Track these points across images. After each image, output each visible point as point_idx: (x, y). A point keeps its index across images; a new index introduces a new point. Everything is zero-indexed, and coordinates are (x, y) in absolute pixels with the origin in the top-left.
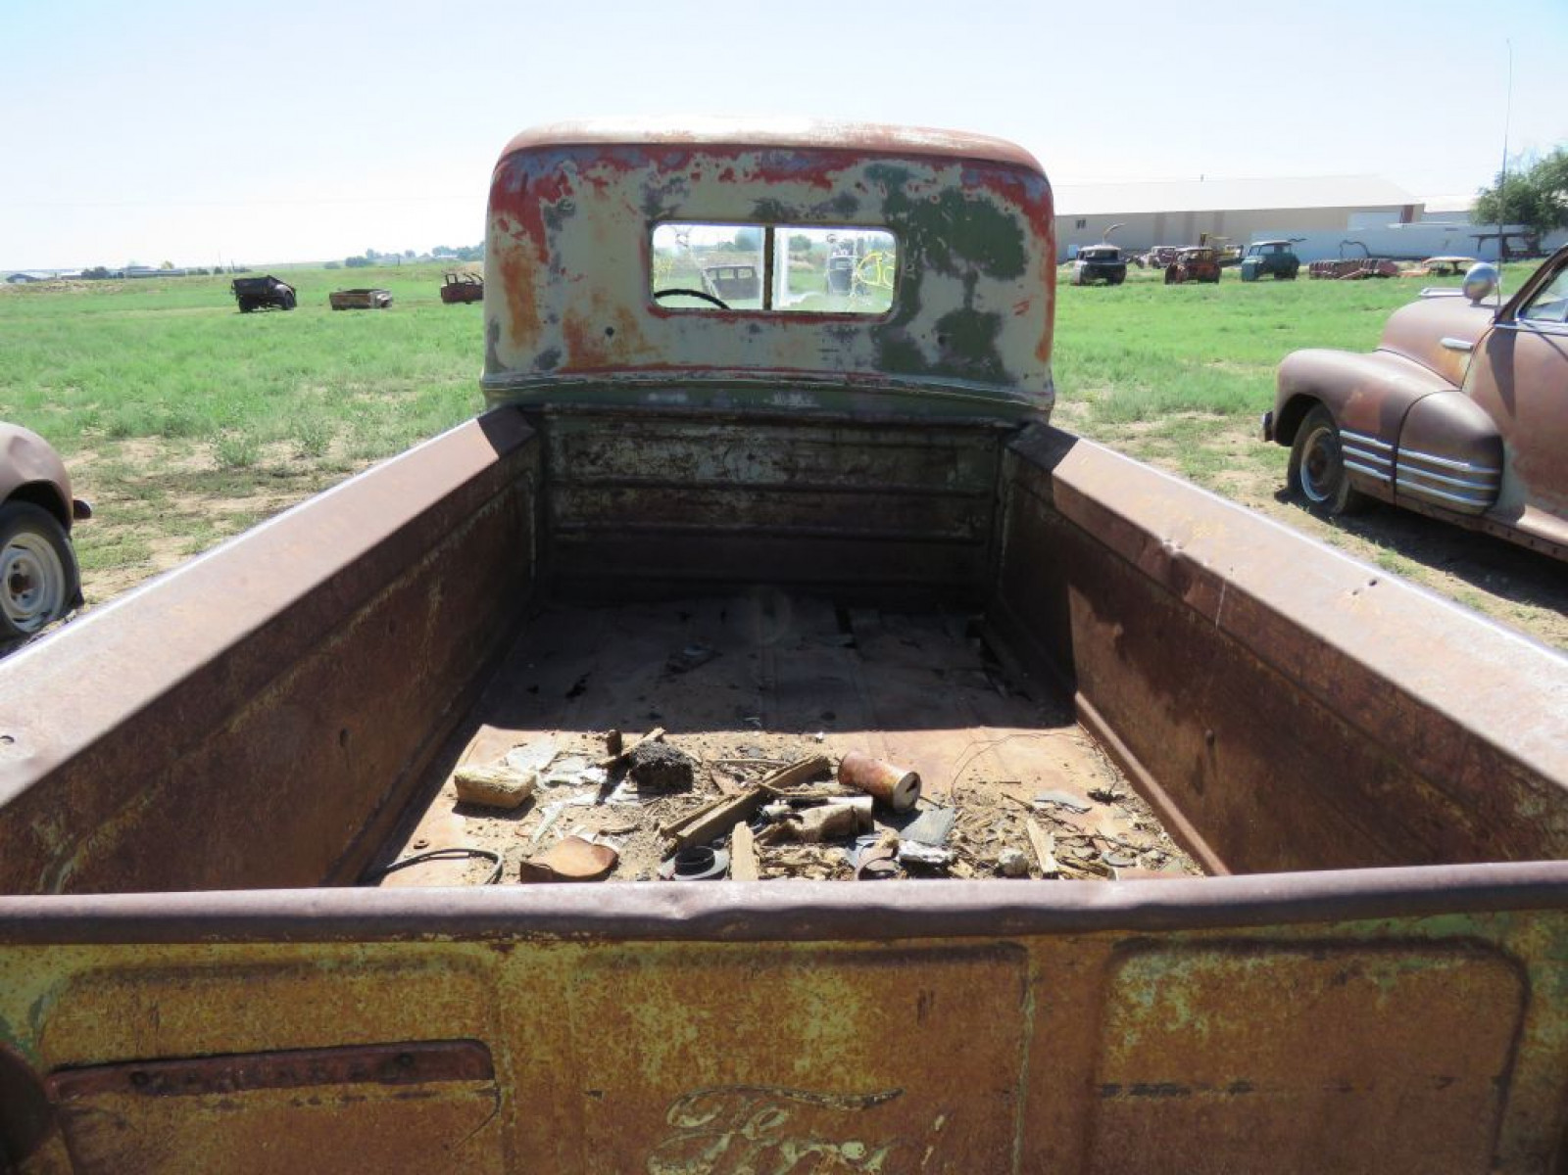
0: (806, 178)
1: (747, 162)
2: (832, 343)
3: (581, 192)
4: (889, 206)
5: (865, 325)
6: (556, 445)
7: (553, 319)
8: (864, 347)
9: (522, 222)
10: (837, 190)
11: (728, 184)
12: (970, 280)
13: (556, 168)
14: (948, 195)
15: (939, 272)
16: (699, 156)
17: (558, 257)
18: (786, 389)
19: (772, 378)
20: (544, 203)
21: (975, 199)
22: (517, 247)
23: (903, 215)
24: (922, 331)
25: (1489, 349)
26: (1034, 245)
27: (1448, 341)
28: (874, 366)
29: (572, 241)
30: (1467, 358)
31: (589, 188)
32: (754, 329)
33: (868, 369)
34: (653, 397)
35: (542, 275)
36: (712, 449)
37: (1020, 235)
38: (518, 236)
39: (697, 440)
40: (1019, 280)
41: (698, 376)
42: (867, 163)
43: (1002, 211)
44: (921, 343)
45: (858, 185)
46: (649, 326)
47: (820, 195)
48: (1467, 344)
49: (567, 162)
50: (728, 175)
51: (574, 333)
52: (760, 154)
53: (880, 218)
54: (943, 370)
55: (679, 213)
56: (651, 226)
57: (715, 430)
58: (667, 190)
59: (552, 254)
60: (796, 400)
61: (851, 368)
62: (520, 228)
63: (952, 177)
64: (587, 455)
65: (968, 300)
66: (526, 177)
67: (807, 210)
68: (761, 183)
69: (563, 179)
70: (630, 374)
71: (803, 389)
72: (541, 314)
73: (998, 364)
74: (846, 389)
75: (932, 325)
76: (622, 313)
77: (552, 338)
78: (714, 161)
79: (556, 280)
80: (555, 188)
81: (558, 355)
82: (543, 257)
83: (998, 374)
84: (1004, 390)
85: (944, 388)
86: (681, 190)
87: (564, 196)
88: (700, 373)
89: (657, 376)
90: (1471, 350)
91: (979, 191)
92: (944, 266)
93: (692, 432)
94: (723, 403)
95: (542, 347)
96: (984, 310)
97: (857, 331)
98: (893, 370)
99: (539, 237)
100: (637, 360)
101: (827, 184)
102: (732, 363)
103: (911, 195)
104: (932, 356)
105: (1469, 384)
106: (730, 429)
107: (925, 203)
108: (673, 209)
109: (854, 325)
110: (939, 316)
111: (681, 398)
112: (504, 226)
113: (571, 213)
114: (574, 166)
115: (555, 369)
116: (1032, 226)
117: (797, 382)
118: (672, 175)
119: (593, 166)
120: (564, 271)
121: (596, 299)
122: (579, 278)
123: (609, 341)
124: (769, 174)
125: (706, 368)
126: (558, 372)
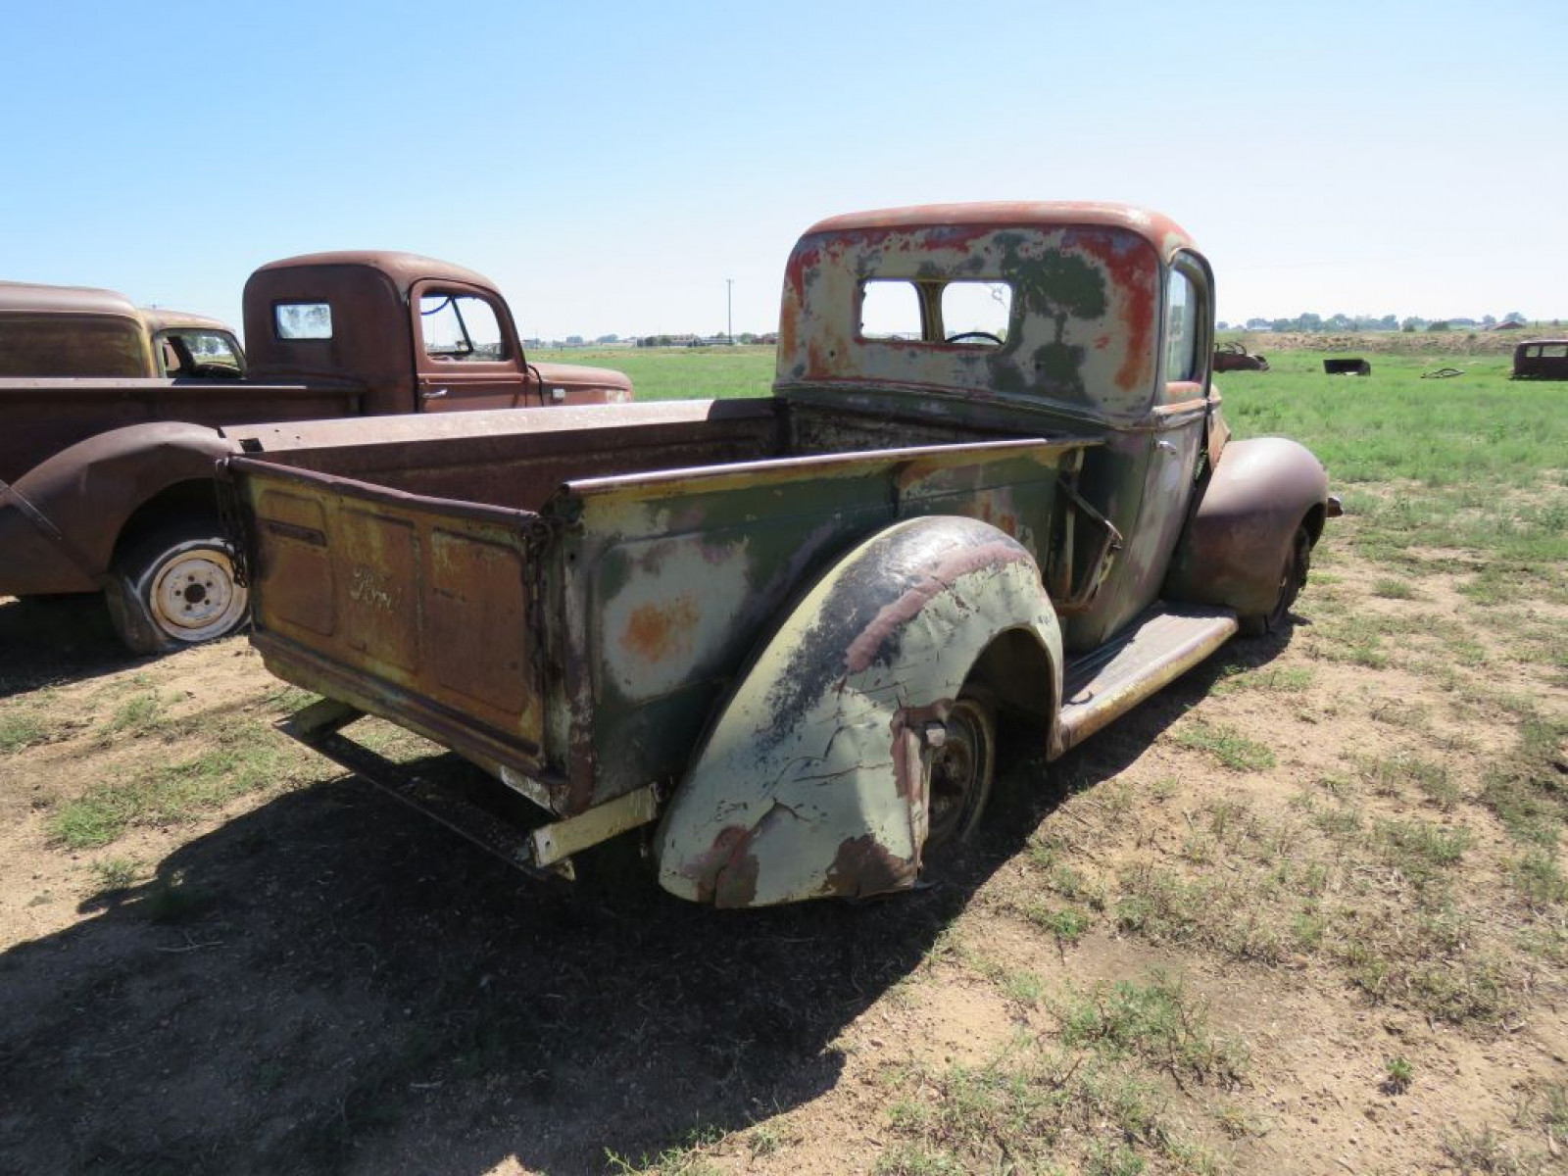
0: (954, 245)
1: (920, 236)
2: (959, 366)
3: (823, 262)
4: (1006, 264)
5: (984, 354)
6: (794, 426)
7: (803, 344)
8: (982, 369)
9: (797, 284)
10: (972, 252)
11: (905, 252)
12: (1061, 320)
13: (815, 247)
14: (1051, 255)
15: (1038, 313)
16: (892, 234)
17: (808, 306)
18: (927, 398)
19: (918, 390)
20: (807, 271)
21: (1069, 255)
22: (790, 298)
23: (1014, 271)
24: (1023, 358)
26: (1115, 291)
28: (989, 385)
29: (817, 294)
31: (829, 257)
32: (913, 355)
33: (984, 387)
34: (850, 399)
35: (800, 316)
36: (881, 438)
37: (1102, 283)
38: (791, 291)
39: (871, 431)
40: (1100, 320)
41: (875, 387)
42: (997, 232)
43: (1089, 265)
44: (1022, 368)
45: (986, 249)
46: (854, 350)
47: (960, 258)
49: (822, 243)
50: (906, 247)
51: (814, 354)
52: (928, 230)
53: (997, 273)
54: (1038, 390)
55: (877, 273)
56: (861, 283)
57: (882, 425)
58: (870, 258)
59: (805, 303)
60: (935, 408)
61: (972, 386)
62: (795, 288)
63: (1055, 240)
64: (810, 435)
65: (1058, 335)
66: (799, 254)
67: (951, 269)
68: (925, 249)
69: (817, 253)
70: (840, 383)
71: (941, 400)
72: (798, 341)
73: (1080, 389)
74: (966, 401)
75: (1029, 355)
76: (840, 342)
77: (802, 356)
78: (899, 236)
79: (805, 318)
80: (813, 260)
81: (804, 368)
82: (801, 305)
83: (1081, 397)
84: (1084, 410)
85: (1052, 408)
86: (877, 258)
87: (815, 265)
88: (876, 384)
89: (853, 385)
91: (1073, 249)
92: (1041, 308)
93: (869, 425)
94: (891, 406)
95: (797, 363)
96: (1070, 344)
97: (978, 358)
98: (1002, 389)
99: (802, 293)
100: (845, 374)
101: (966, 249)
102: (896, 378)
103: (1022, 255)
104: (1030, 379)
106: (892, 425)
107: (1031, 260)
108: (872, 271)
109: (976, 353)
110: (1036, 347)
111: (865, 401)
113: (817, 274)
114: (826, 245)
115: (801, 377)
116: (1113, 276)
117: (934, 394)
118: (874, 247)
119: (835, 244)
120: (811, 313)
121: (828, 331)
122: (819, 317)
123: (831, 360)
124: (931, 244)
125: (881, 381)
126: (805, 379)
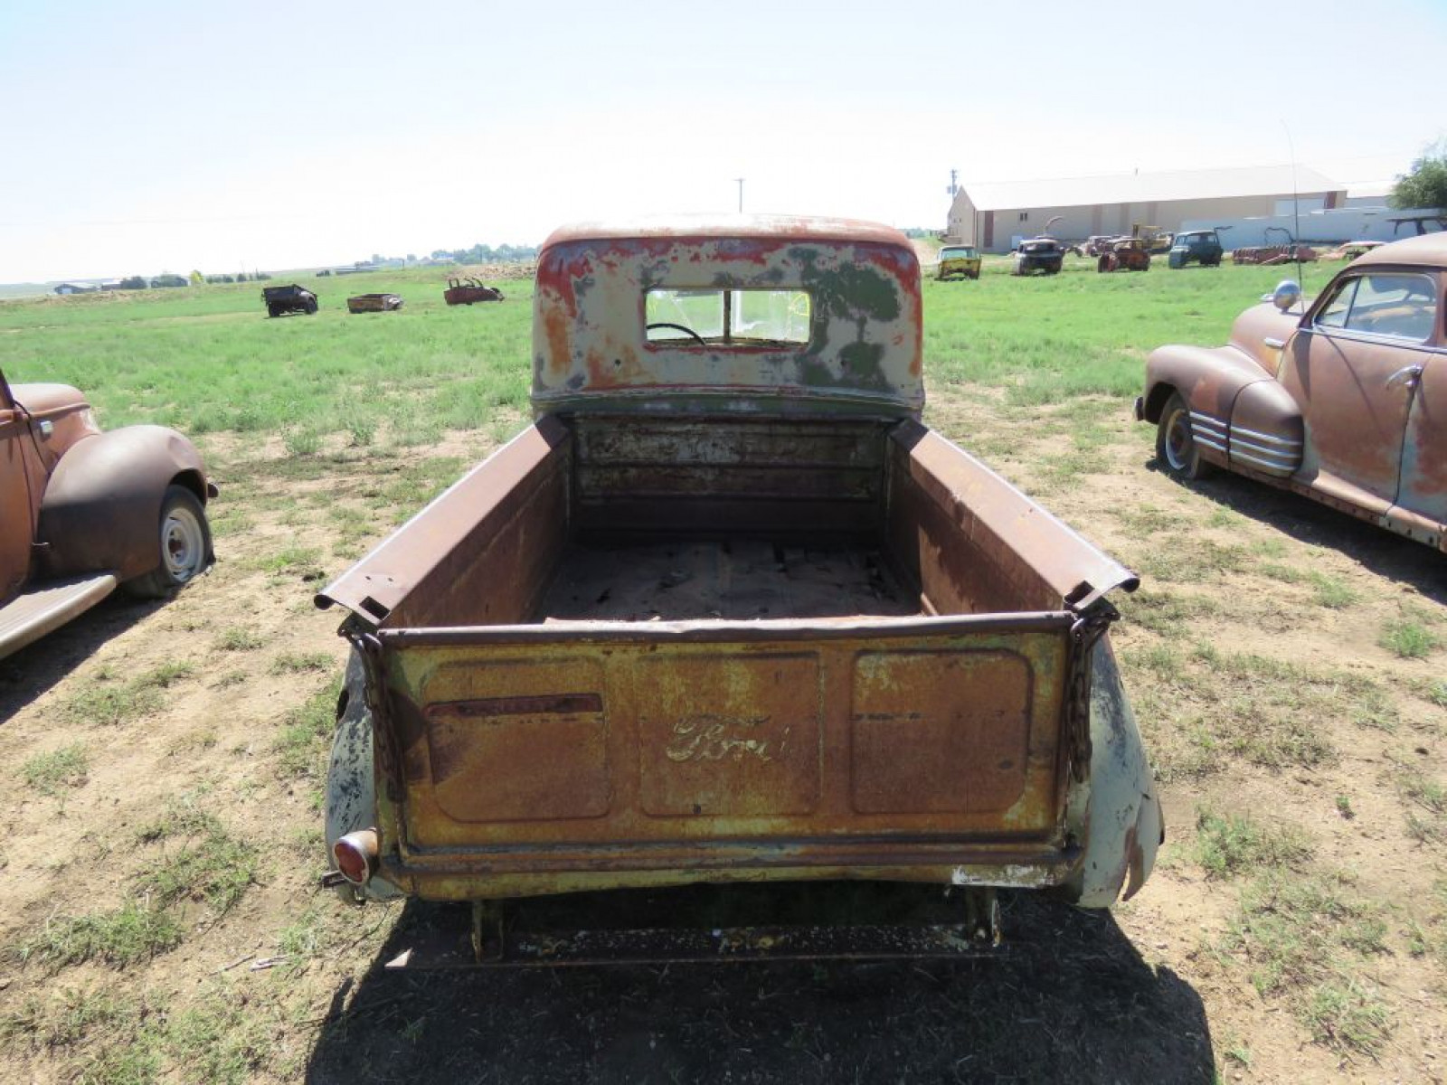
0: (749, 257)
1: (709, 248)
2: (767, 367)
3: (598, 271)
4: (804, 276)
5: (790, 354)
6: (582, 439)
7: (580, 354)
8: (790, 369)
9: (560, 290)
10: (769, 265)
11: (696, 264)
12: (862, 323)
13: (581, 255)
14: (845, 267)
15: (840, 318)
16: (676, 245)
17: (583, 313)
18: (737, 399)
19: (727, 391)
20: (574, 279)
21: (863, 268)
22: (557, 308)
23: (814, 281)
24: (830, 357)
25: (1294, 348)
26: (905, 298)
27: (1269, 340)
28: (799, 382)
29: (591, 303)
30: (1280, 354)
31: (603, 268)
32: (715, 359)
33: (794, 384)
34: (647, 406)
35: (572, 327)
36: (688, 439)
37: (894, 292)
38: (556, 300)
39: (676, 434)
40: (895, 322)
41: (677, 391)
42: (790, 246)
43: (881, 277)
44: (829, 365)
45: (784, 262)
46: (645, 358)
47: (758, 269)
48: (1280, 343)
49: (589, 252)
50: (696, 257)
51: (594, 364)
52: (717, 243)
53: (799, 283)
54: (844, 383)
55: (664, 283)
56: (645, 291)
57: (689, 427)
58: (656, 268)
59: (579, 312)
60: (745, 406)
61: (781, 383)
62: (558, 296)
63: (847, 254)
64: (602, 445)
65: (860, 335)
66: (561, 262)
67: (750, 279)
68: (718, 261)
69: (586, 263)
70: (634, 391)
71: (751, 399)
72: (572, 352)
73: (882, 379)
74: (778, 398)
75: (836, 353)
76: (626, 350)
77: (579, 367)
78: (687, 248)
79: (582, 329)
80: (581, 268)
81: (583, 378)
82: (573, 314)
83: (883, 386)
84: (888, 396)
85: (847, 396)
86: (665, 268)
87: (587, 274)
88: (677, 389)
89: (650, 392)
90: (1283, 348)
91: (866, 263)
92: (843, 313)
93: (675, 429)
94: (694, 408)
95: (572, 374)
96: (871, 342)
97: (785, 358)
98: (810, 384)
99: (570, 301)
100: (636, 381)
101: (763, 262)
102: (701, 381)
103: (820, 267)
104: (837, 374)
105: (1281, 374)
106: (699, 427)
107: (829, 272)
108: (660, 280)
109: (783, 354)
110: (841, 345)
111: (666, 406)
112: (547, 294)
113: (592, 284)
114: (594, 255)
115: (581, 388)
116: (903, 285)
117: (746, 393)
118: (658, 258)
119: (606, 254)
120: (587, 323)
121: (609, 341)
122: (596, 328)
123: (617, 368)
124: (724, 256)
125: (683, 385)
126: (583, 390)
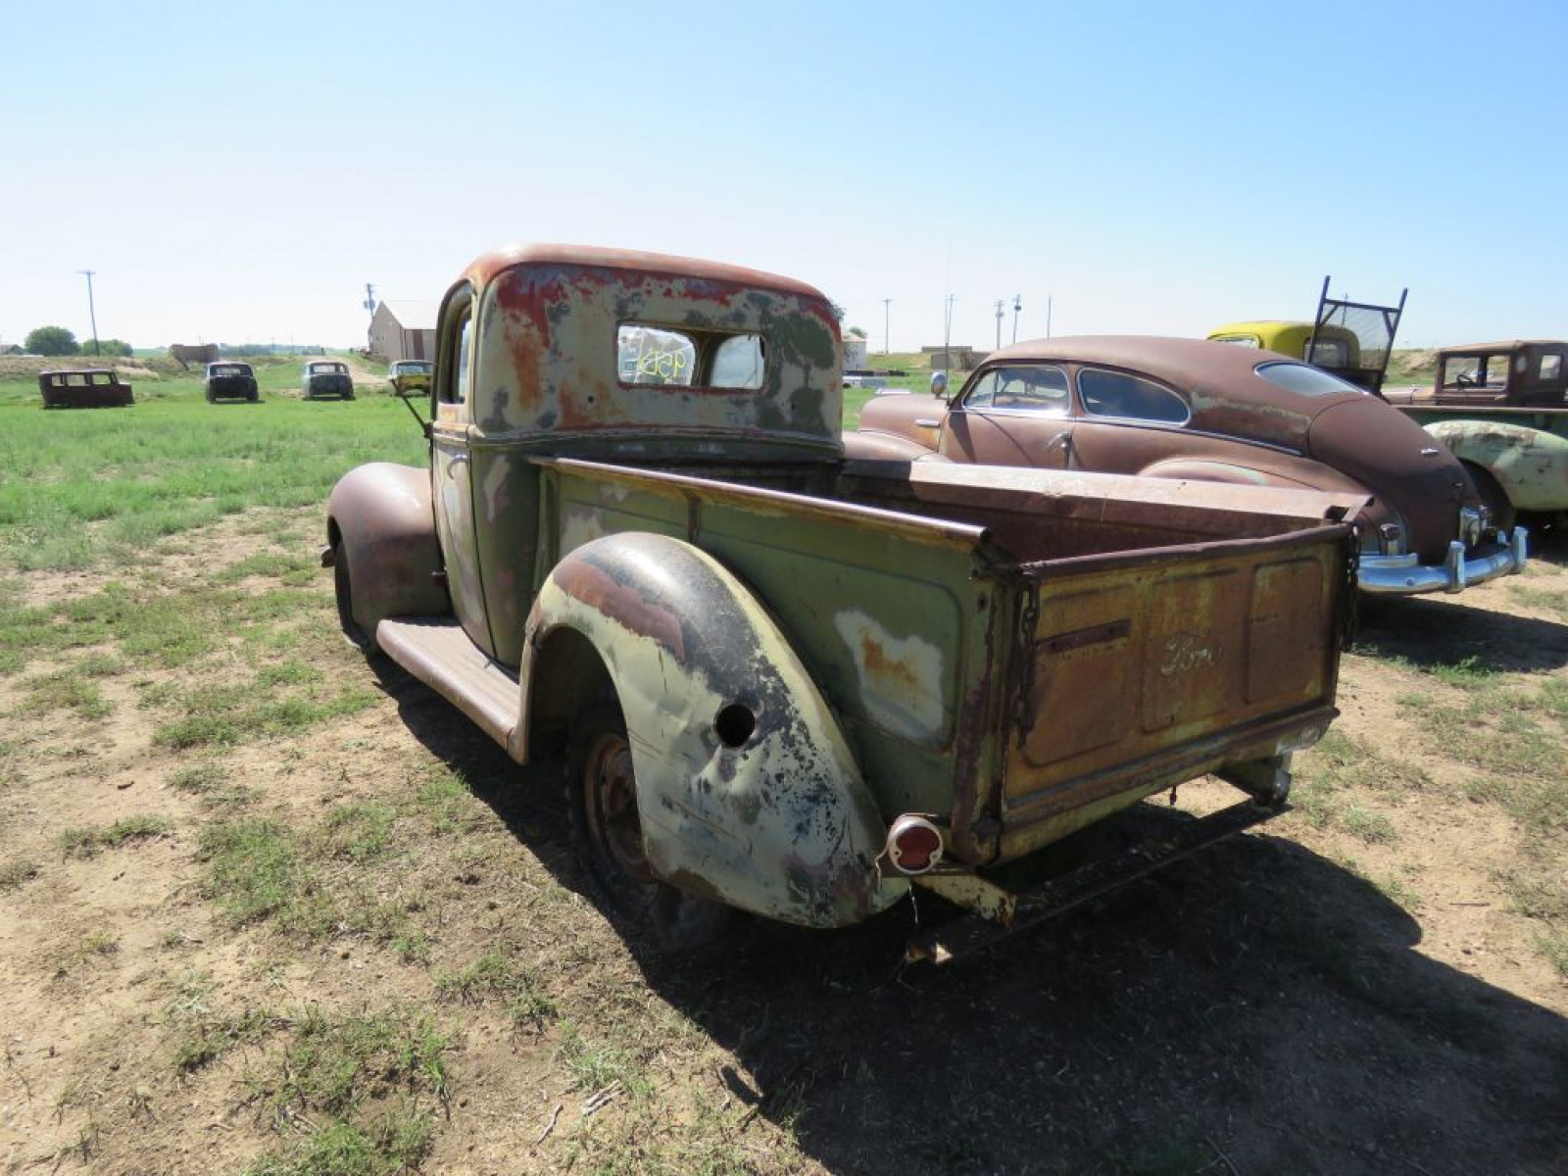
0: (715, 299)
2: (733, 409)
3: (574, 299)
4: (758, 321)
5: (750, 397)
7: (552, 389)
8: (751, 411)
9: (532, 316)
10: (733, 309)
11: (669, 299)
12: (807, 369)
13: (554, 278)
14: (794, 315)
15: (791, 363)
16: (648, 279)
17: (557, 343)
18: (706, 440)
19: (697, 433)
20: (547, 303)
21: (808, 318)
22: (527, 335)
23: (770, 326)
24: (782, 399)
25: (951, 425)
27: (919, 421)
28: (757, 424)
29: (566, 333)
30: (937, 432)
31: (579, 295)
32: (686, 399)
33: (752, 426)
34: (622, 448)
35: (545, 356)
37: (828, 340)
38: (527, 326)
40: (831, 370)
42: (746, 292)
43: (821, 327)
44: (782, 409)
45: (745, 305)
46: (618, 395)
47: (723, 310)
48: (936, 423)
49: (561, 276)
50: (668, 293)
51: (566, 400)
52: (685, 280)
53: (758, 328)
54: (793, 427)
55: (638, 316)
56: (617, 326)
58: (631, 300)
59: (552, 341)
60: (713, 449)
61: (744, 426)
62: (530, 320)
63: (793, 304)
65: (806, 381)
66: (532, 284)
67: (717, 319)
68: (689, 300)
69: (560, 287)
70: (608, 431)
71: (718, 441)
72: (543, 386)
73: (822, 422)
74: (743, 441)
75: (787, 397)
76: (600, 386)
77: (550, 404)
78: (658, 282)
79: (555, 361)
80: (555, 293)
81: (554, 416)
82: (546, 343)
83: (824, 431)
84: (827, 440)
85: (795, 439)
86: (639, 301)
87: (562, 300)
88: (653, 430)
89: (626, 432)
90: (939, 427)
91: (806, 314)
92: (793, 360)
94: (668, 451)
95: (543, 411)
96: (814, 388)
97: (747, 401)
98: (767, 427)
99: (544, 329)
100: (610, 421)
101: (727, 304)
102: (673, 422)
103: (772, 314)
104: (788, 418)
105: (943, 448)
107: (780, 319)
108: (635, 314)
109: (745, 396)
110: (791, 391)
111: (641, 448)
112: (516, 319)
113: (567, 312)
114: (566, 279)
115: (551, 428)
116: (835, 336)
117: (714, 437)
118: (633, 290)
119: (581, 280)
120: (561, 354)
121: (582, 375)
122: (571, 359)
123: (590, 406)
124: (694, 294)
125: (657, 426)
126: (555, 430)
